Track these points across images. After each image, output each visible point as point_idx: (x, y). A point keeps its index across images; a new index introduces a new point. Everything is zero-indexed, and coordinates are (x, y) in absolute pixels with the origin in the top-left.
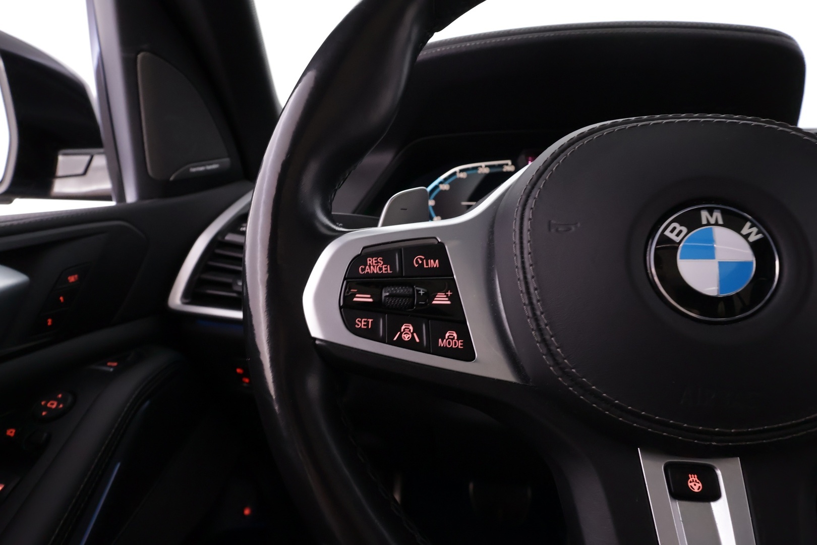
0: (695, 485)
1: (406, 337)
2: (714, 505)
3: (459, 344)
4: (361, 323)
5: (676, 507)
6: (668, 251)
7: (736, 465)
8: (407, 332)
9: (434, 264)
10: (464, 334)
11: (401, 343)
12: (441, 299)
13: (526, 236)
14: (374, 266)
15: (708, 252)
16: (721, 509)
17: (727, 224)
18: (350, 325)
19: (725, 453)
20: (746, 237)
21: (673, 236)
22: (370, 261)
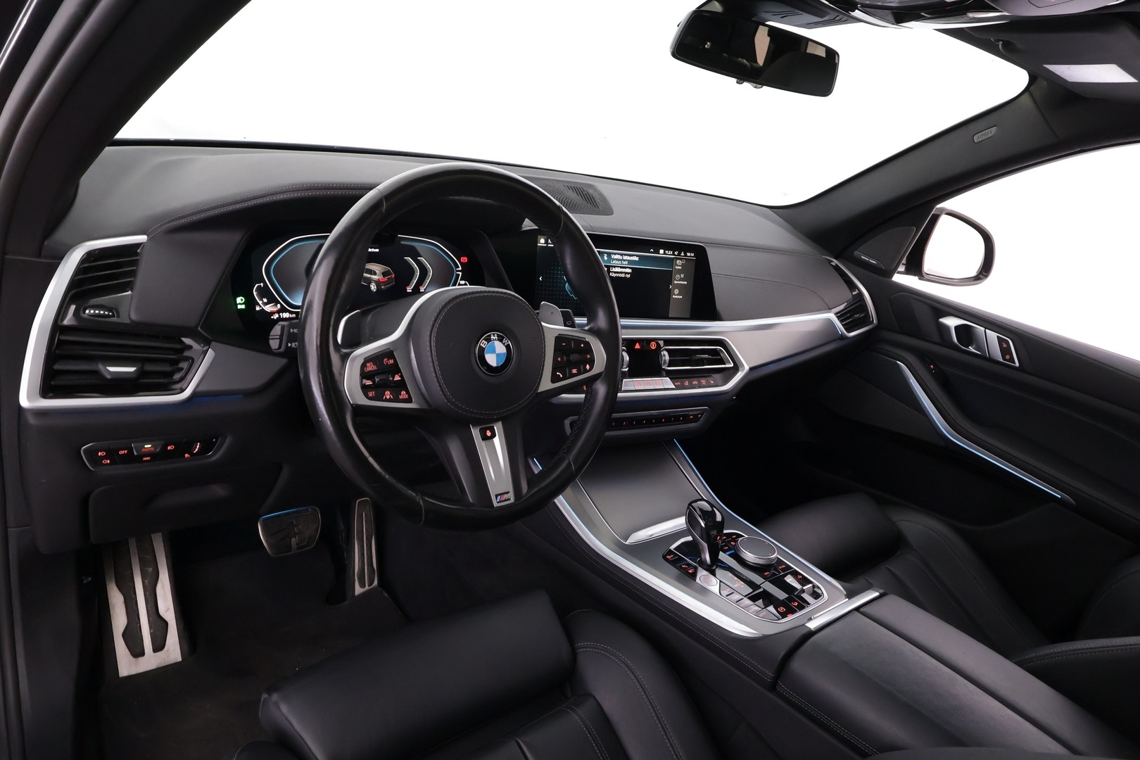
0: (489, 434)
1: (388, 397)
2: (494, 439)
3: (407, 396)
4: (370, 394)
5: (483, 443)
6: (482, 350)
7: (500, 424)
8: (388, 395)
9: (391, 361)
10: (408, 392)
11: (387, 400)
12: (397, 378)
13: (434, 349)
14: (371, 367)
15: (493, 351)
16: (496, 440)
17: (498, 340)
18: (366, 396)
19: (496, 421)
20: (504, 344)
21: (483, 345)
22: (368, 365)
